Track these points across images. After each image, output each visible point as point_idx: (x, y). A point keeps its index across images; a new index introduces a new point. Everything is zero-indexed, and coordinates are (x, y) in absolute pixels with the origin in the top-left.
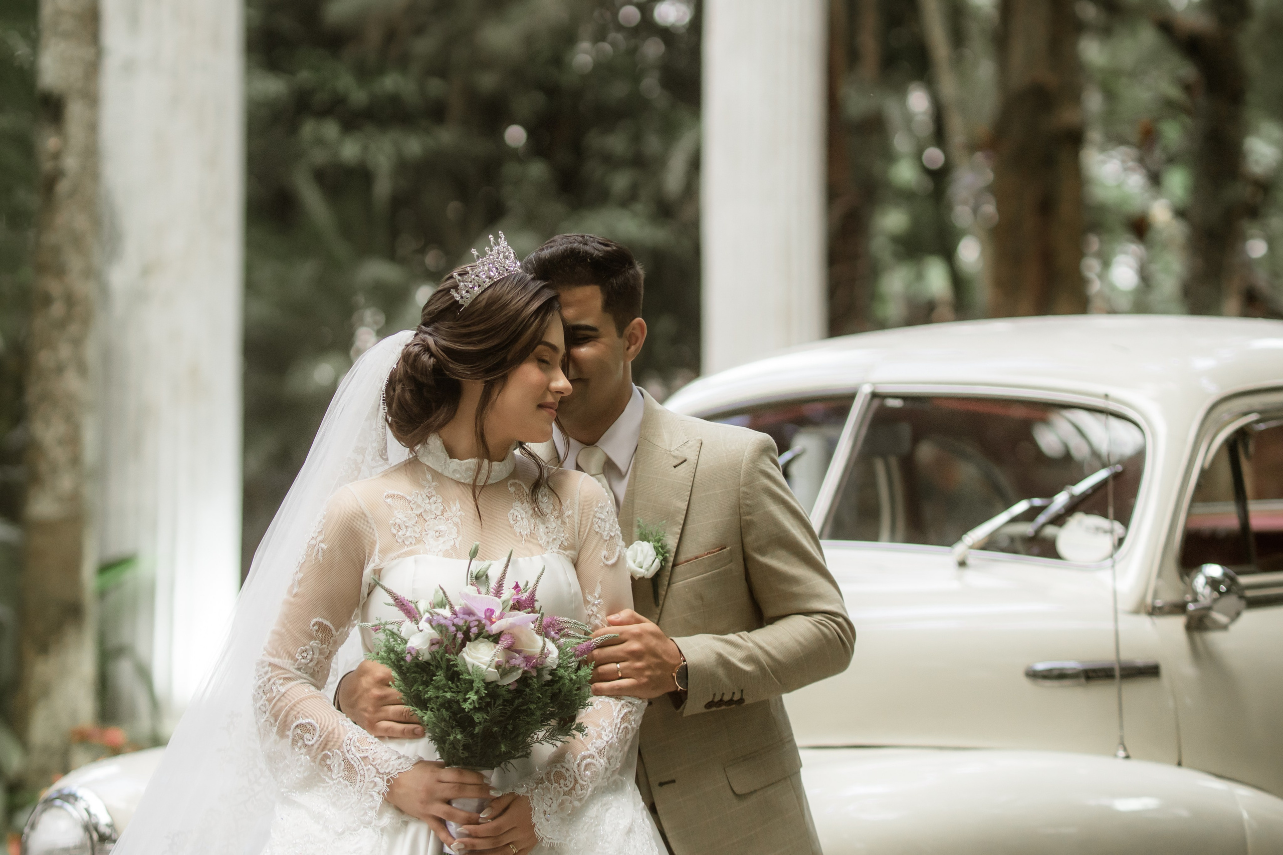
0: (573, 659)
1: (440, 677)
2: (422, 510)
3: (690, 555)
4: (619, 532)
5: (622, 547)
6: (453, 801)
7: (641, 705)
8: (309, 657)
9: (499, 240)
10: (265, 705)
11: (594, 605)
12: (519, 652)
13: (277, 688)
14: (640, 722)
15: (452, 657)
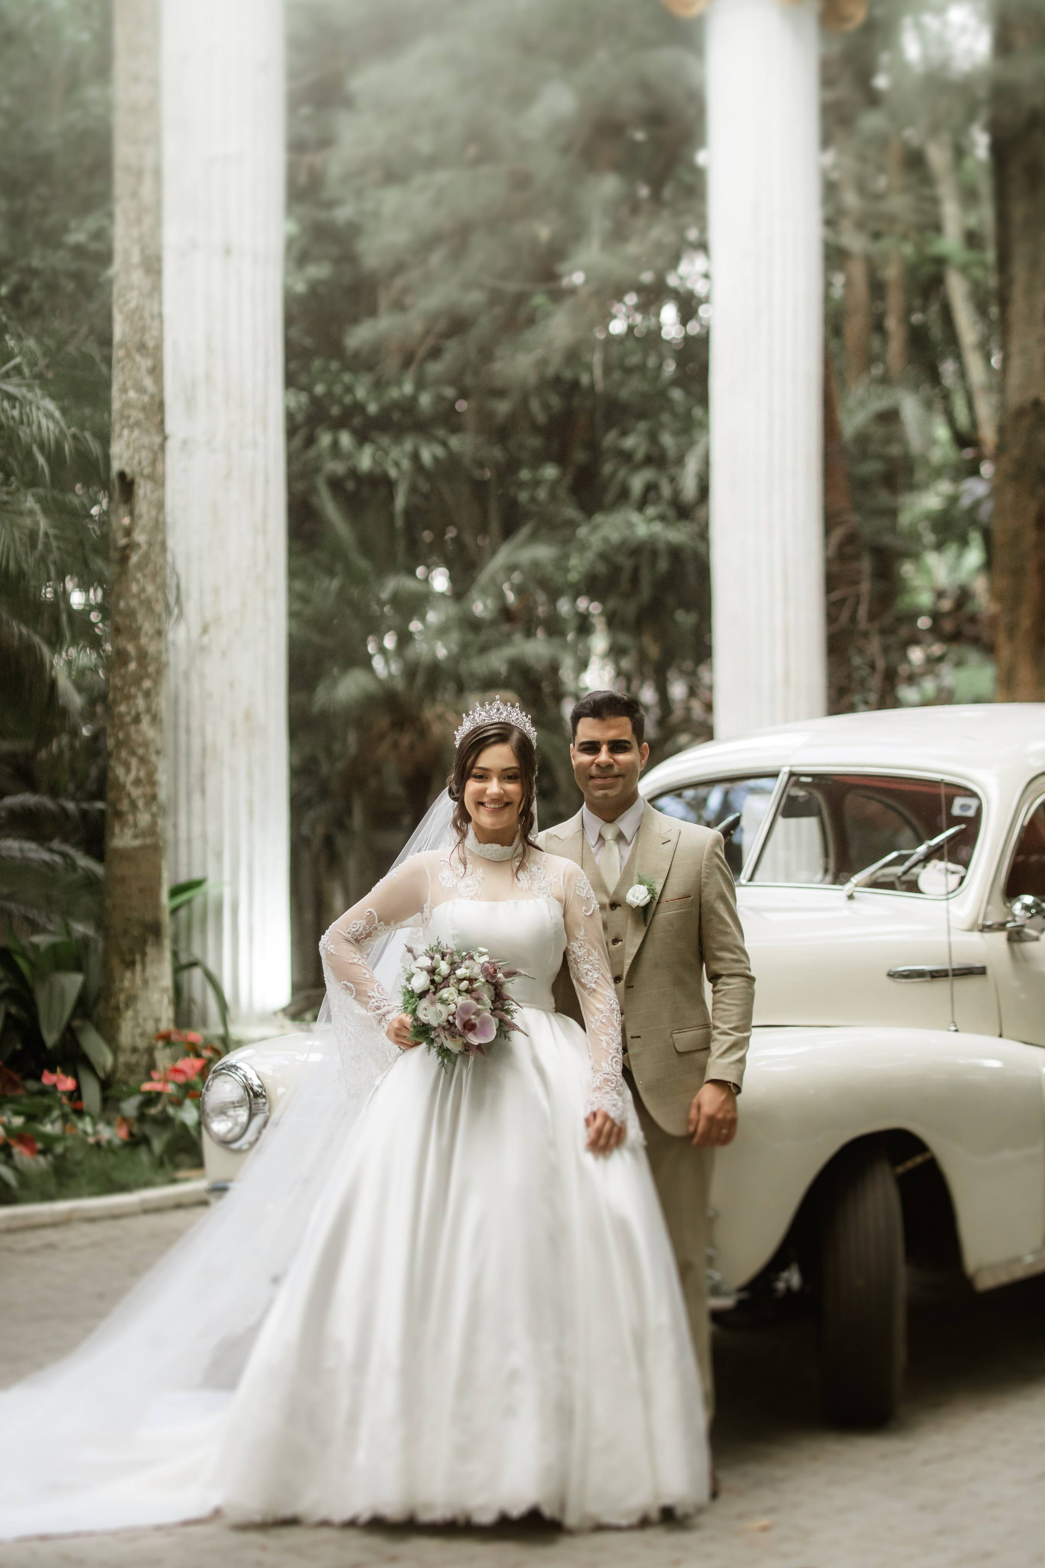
3: (669, 898)
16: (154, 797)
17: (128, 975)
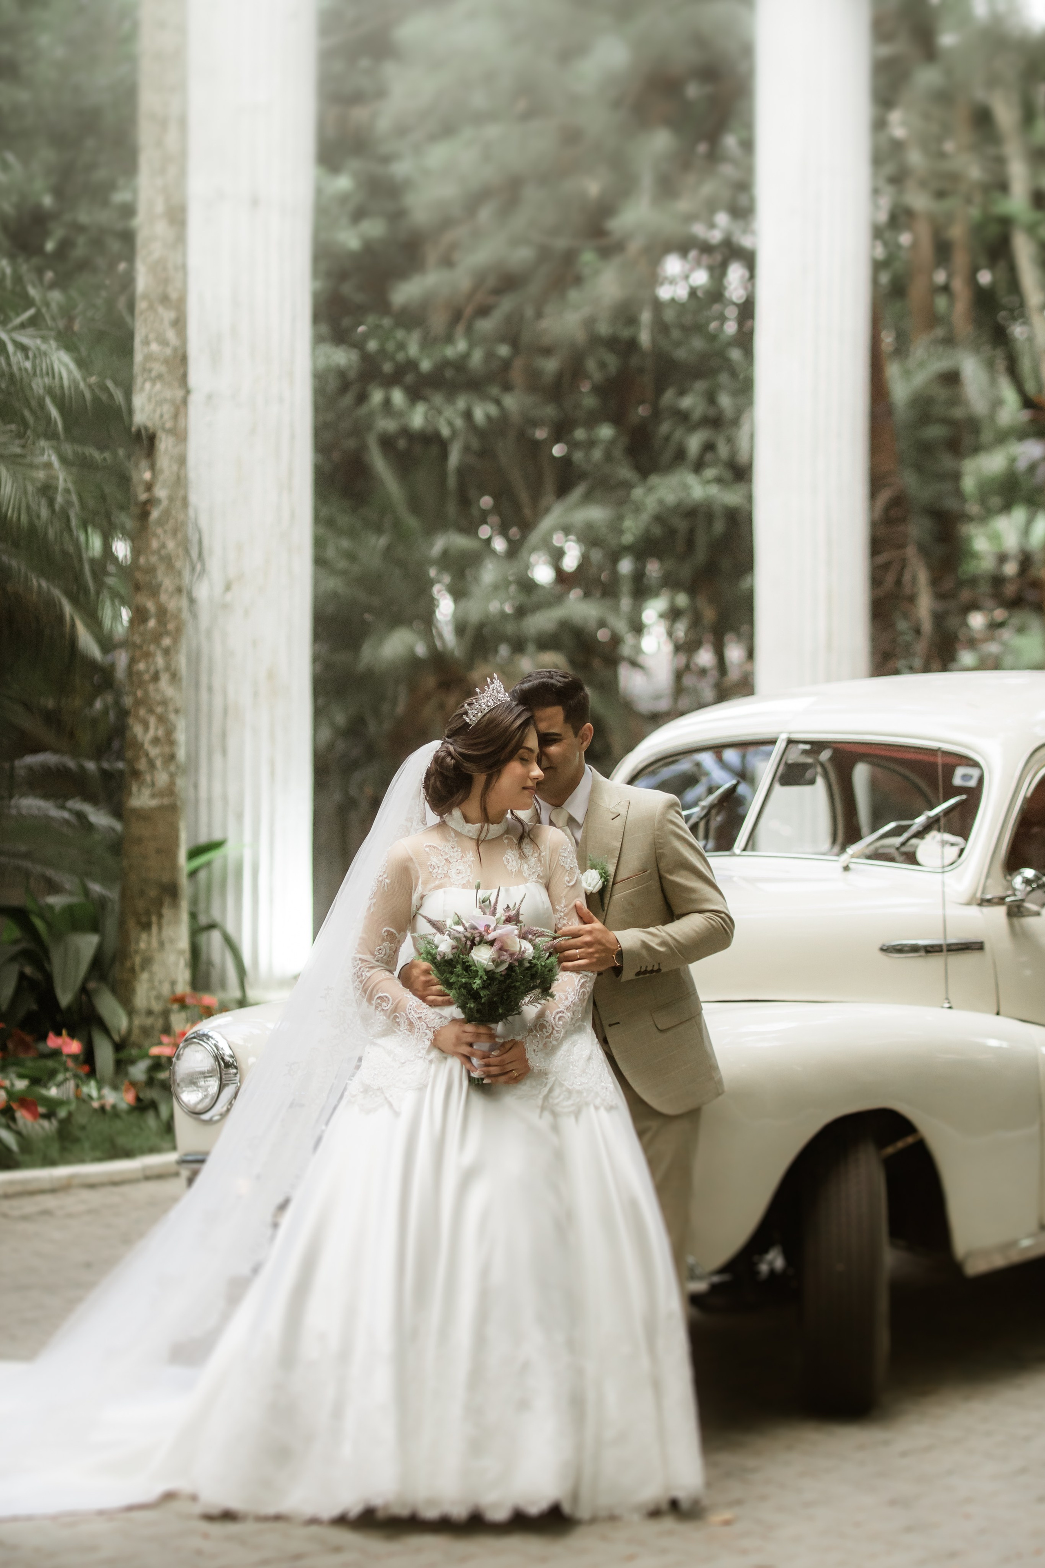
0: (543, 952)
1: (459, 969)
2: (448, 856)
3: (624, 877)
4: (576, 864)
5: (578, 874)
6: (474, 1044)
7: (593, 976)
8: (383, 953)
9: (494, 680)
10: (359, 985)
11: (561, 911)
12: (506, 951)
13: (365, 974)
14: (592, 987)
15: (464, 957)
16: (172, 757)
17: (144, 936)
